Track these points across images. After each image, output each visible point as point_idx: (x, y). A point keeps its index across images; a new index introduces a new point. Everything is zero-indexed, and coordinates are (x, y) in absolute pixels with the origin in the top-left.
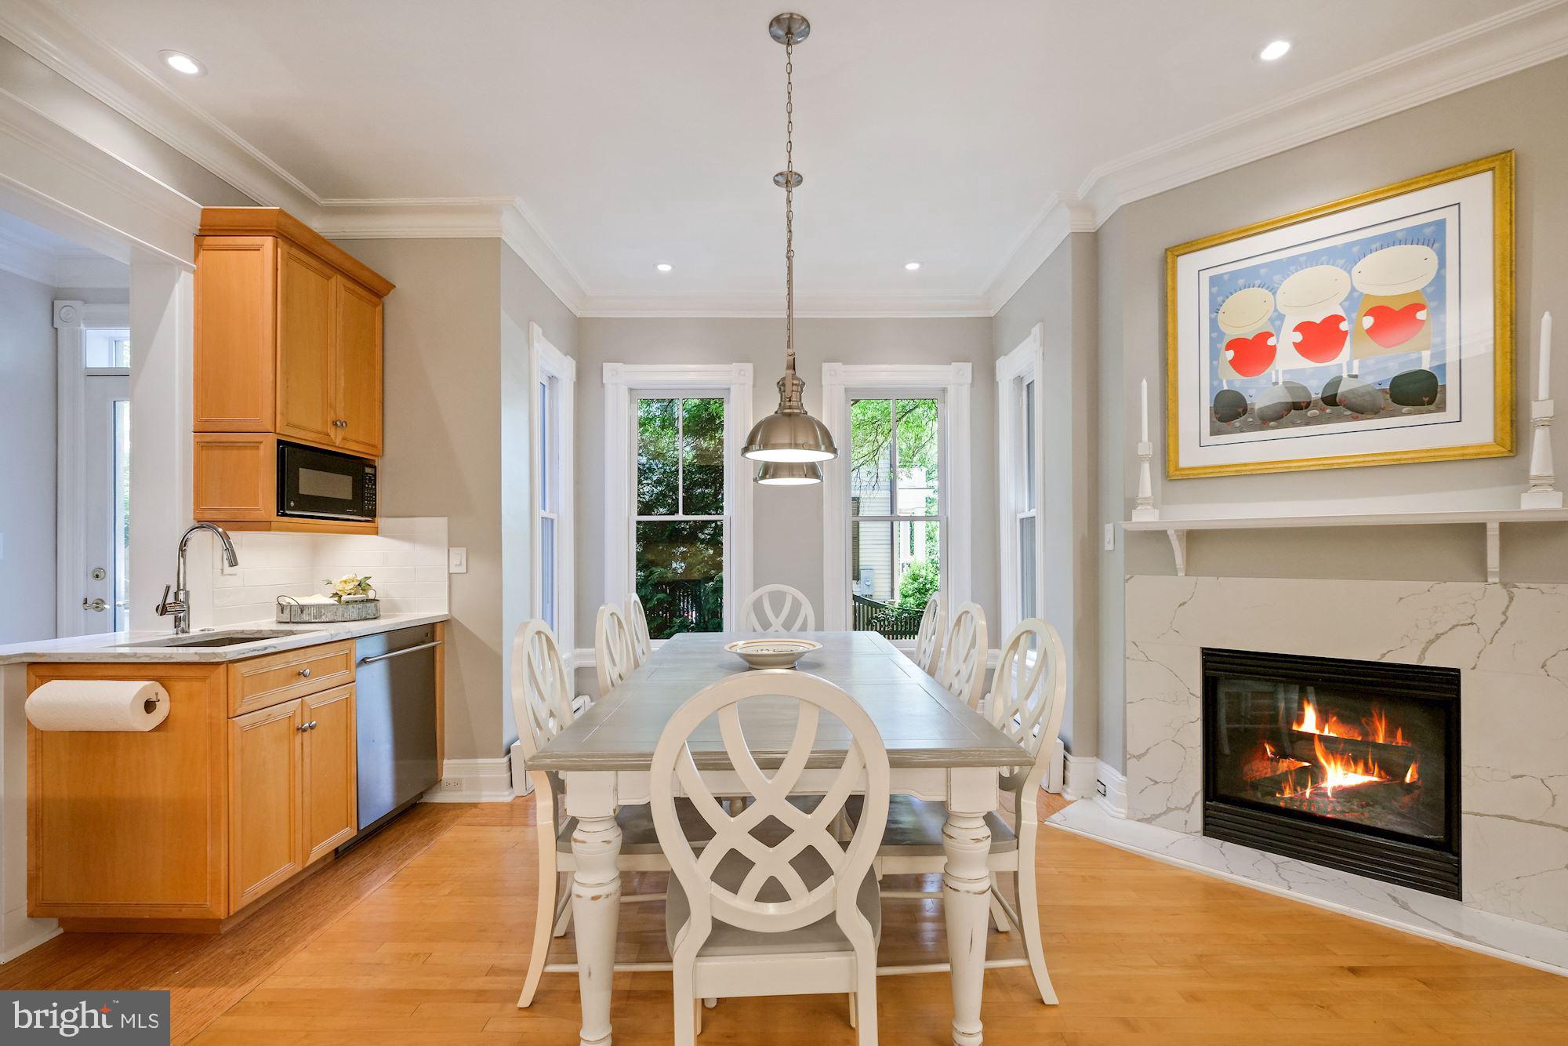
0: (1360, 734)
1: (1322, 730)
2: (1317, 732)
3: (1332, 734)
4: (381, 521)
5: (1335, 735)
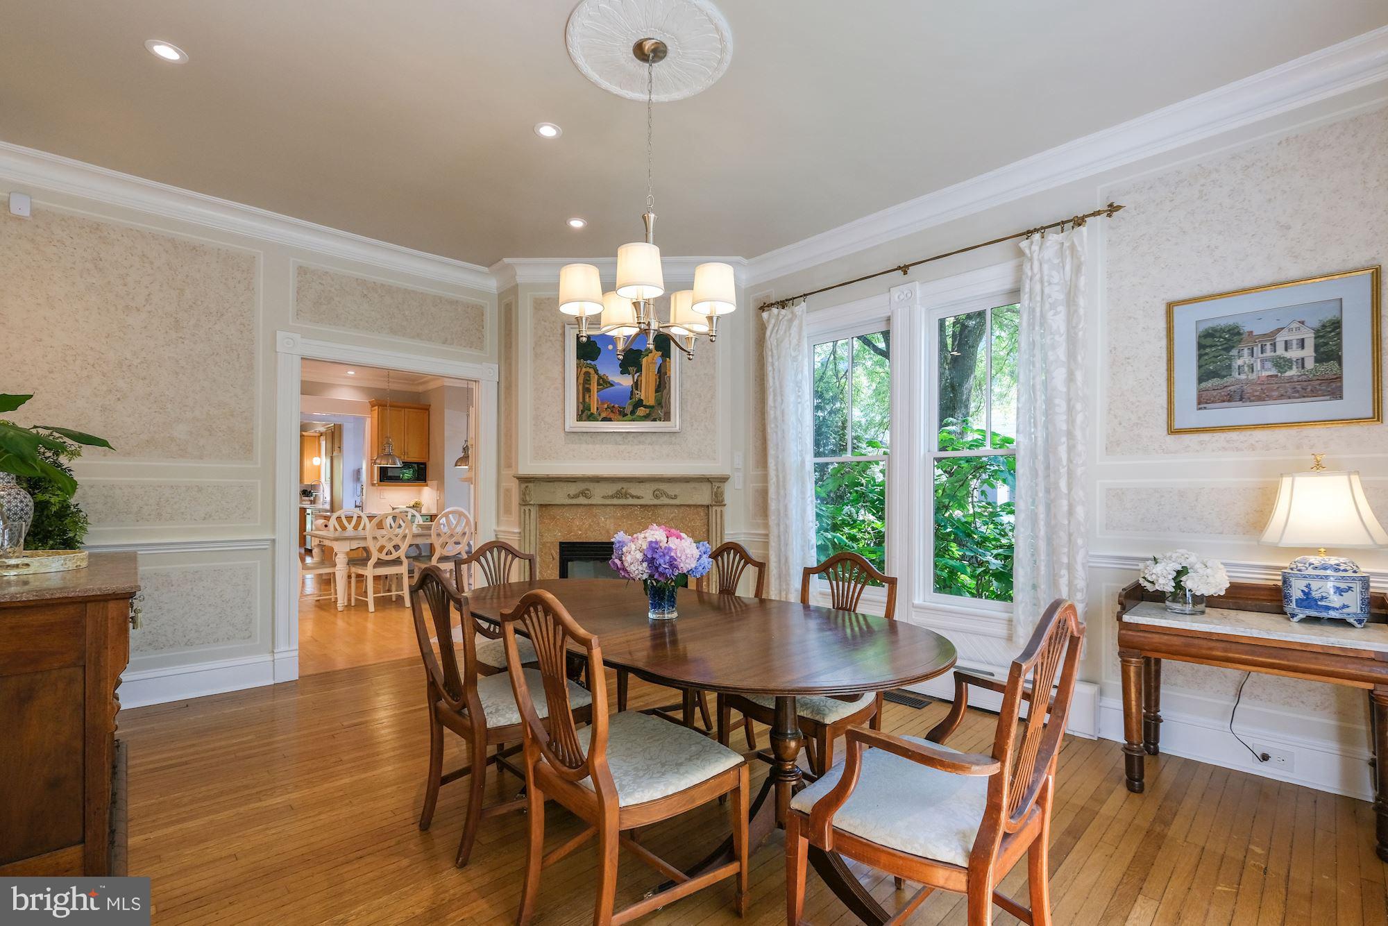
4: (429, 482)
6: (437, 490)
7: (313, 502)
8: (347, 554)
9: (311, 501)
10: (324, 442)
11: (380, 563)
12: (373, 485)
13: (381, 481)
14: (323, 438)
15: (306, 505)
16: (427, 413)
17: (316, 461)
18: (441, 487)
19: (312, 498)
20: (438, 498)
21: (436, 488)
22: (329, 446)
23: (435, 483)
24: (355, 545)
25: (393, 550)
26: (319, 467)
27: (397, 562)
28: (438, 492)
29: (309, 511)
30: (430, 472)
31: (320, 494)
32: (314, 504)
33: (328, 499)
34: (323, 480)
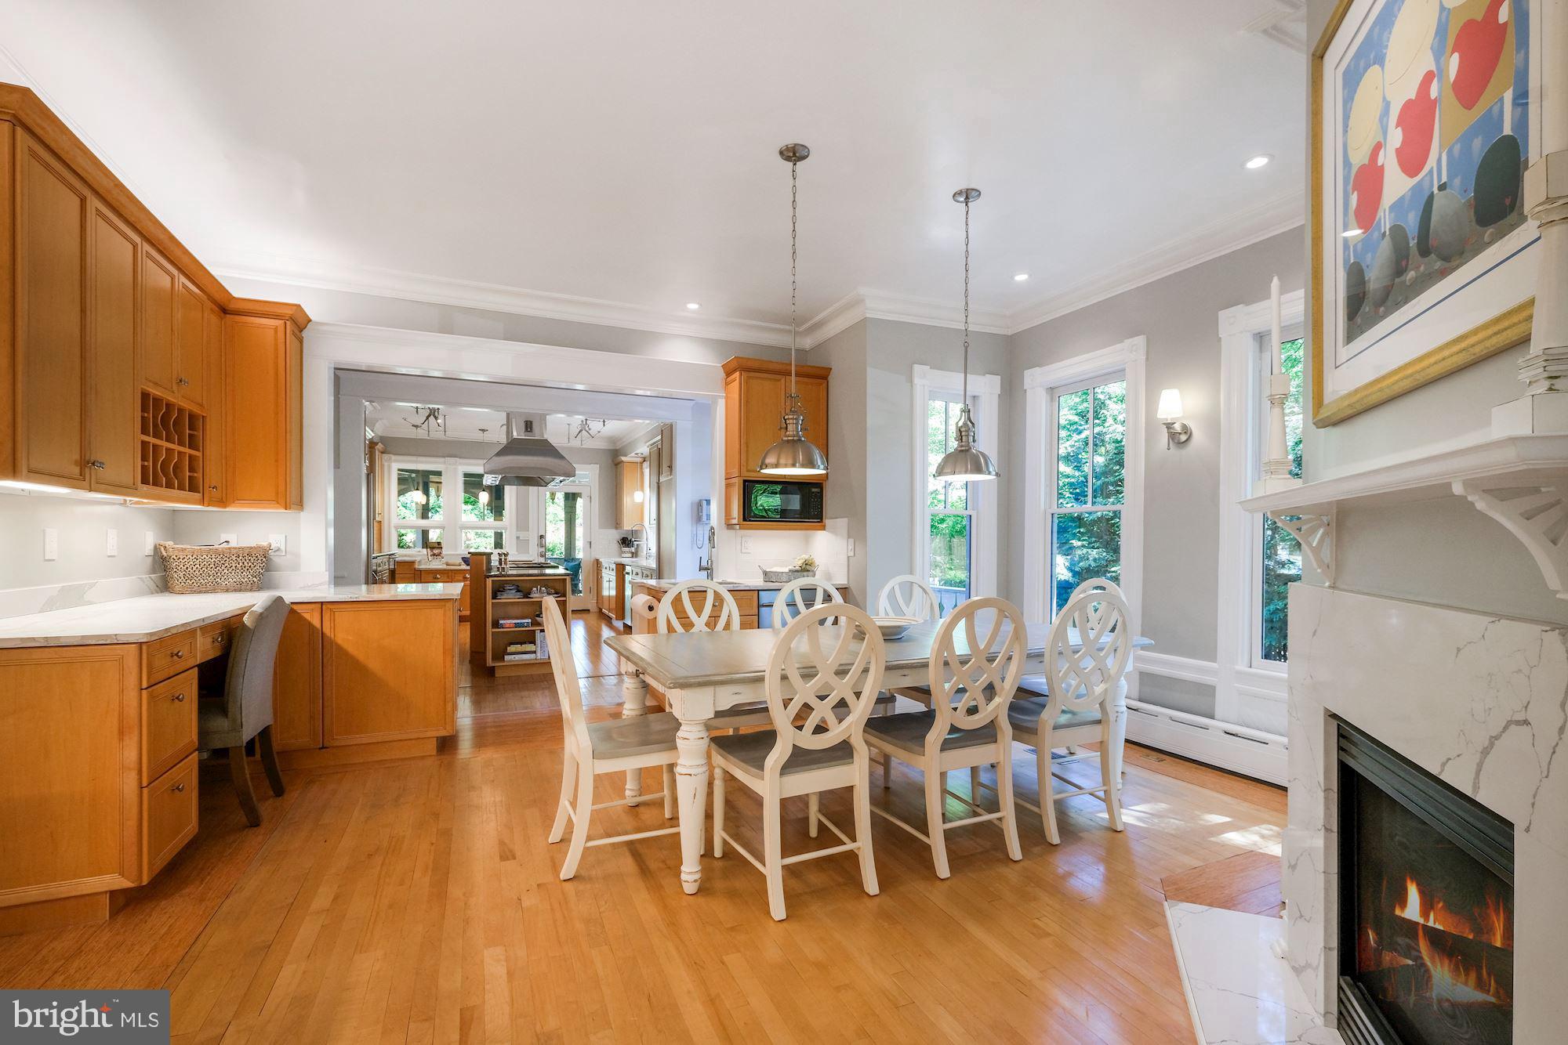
0: (1472, 931)
1: (1427, 918)
2: (1421, 921)
3: (1439, 926)
4: (827, 522)
5: (1441, 928)
6: (849, 537)
7: (635, 555)
8: (708, 726)
9: (633, 553)
10: (648, 470)
11: (800, 759)
12: (730, 526)
13: (744, 520)
14: (646, 465)
15: (626, 560)
16: (825, 385)
17: (638, 496)
18: (857, 532)
19: (633, 549)
20: (852, 554)
21: (845, 531)
22: (655, 469)
23: (842, 523)
24: (728, 698)
25: (831, 719)
26: (642, 505)
27: (843, 752)
28: (851, 541)
29: (628, 569)
30: (831, 501)
31: (643, 544)
32: (636, 557)
33: (654, 550)
34: (646, 523)
